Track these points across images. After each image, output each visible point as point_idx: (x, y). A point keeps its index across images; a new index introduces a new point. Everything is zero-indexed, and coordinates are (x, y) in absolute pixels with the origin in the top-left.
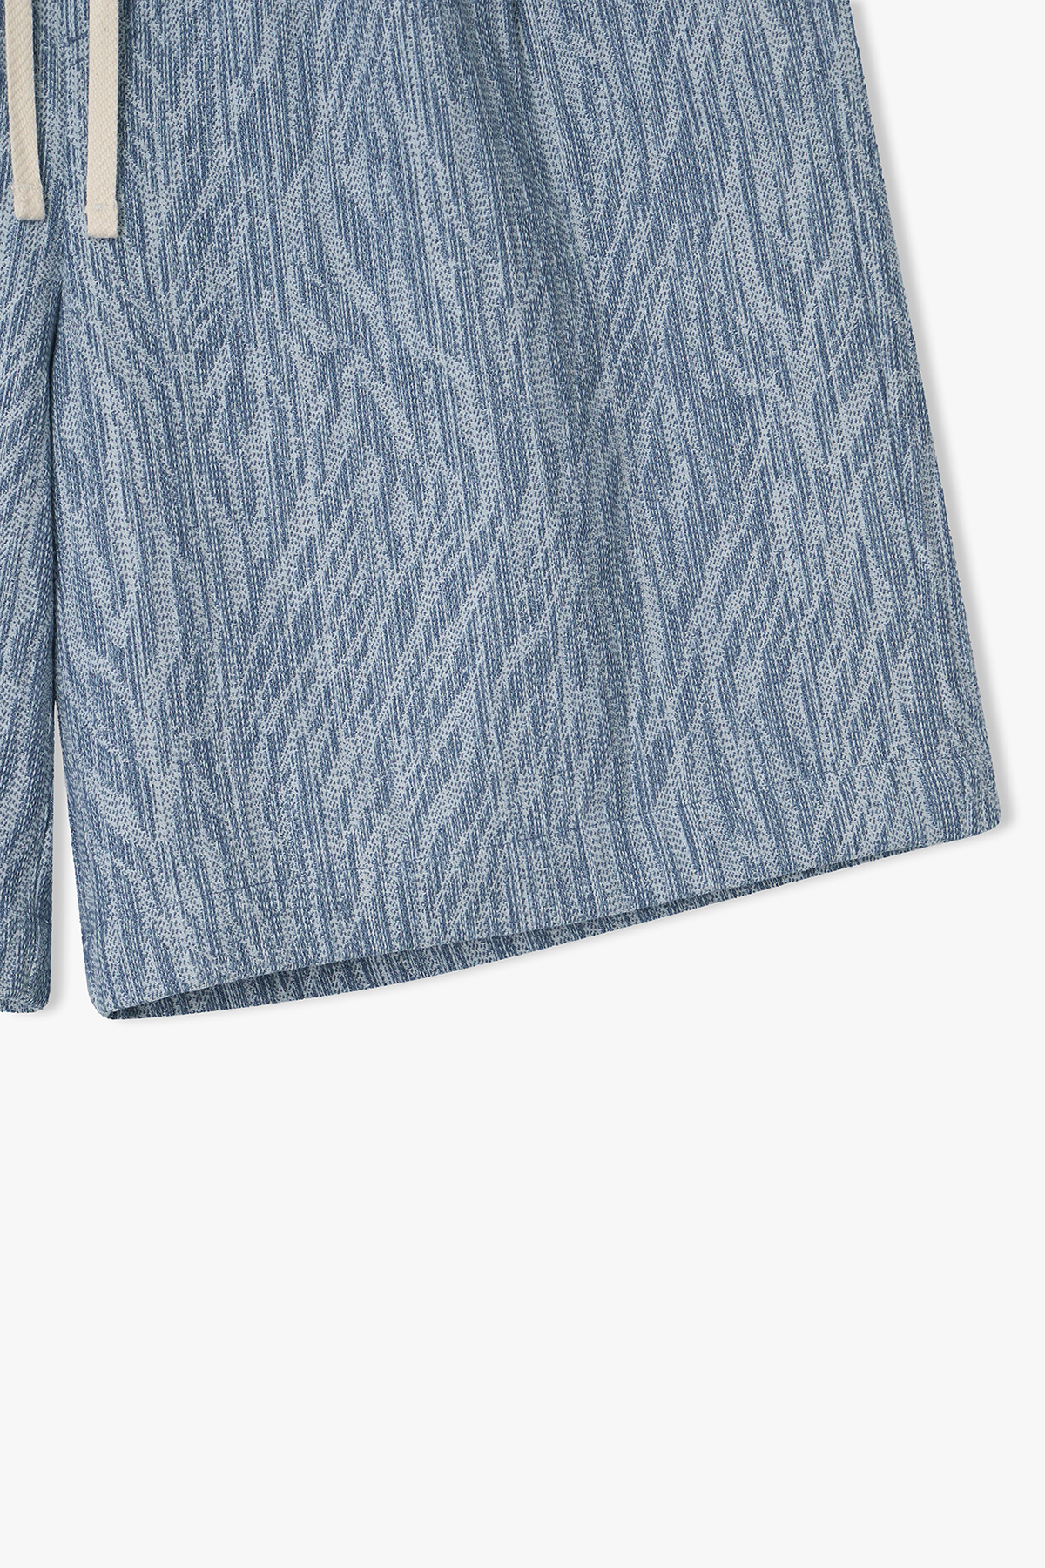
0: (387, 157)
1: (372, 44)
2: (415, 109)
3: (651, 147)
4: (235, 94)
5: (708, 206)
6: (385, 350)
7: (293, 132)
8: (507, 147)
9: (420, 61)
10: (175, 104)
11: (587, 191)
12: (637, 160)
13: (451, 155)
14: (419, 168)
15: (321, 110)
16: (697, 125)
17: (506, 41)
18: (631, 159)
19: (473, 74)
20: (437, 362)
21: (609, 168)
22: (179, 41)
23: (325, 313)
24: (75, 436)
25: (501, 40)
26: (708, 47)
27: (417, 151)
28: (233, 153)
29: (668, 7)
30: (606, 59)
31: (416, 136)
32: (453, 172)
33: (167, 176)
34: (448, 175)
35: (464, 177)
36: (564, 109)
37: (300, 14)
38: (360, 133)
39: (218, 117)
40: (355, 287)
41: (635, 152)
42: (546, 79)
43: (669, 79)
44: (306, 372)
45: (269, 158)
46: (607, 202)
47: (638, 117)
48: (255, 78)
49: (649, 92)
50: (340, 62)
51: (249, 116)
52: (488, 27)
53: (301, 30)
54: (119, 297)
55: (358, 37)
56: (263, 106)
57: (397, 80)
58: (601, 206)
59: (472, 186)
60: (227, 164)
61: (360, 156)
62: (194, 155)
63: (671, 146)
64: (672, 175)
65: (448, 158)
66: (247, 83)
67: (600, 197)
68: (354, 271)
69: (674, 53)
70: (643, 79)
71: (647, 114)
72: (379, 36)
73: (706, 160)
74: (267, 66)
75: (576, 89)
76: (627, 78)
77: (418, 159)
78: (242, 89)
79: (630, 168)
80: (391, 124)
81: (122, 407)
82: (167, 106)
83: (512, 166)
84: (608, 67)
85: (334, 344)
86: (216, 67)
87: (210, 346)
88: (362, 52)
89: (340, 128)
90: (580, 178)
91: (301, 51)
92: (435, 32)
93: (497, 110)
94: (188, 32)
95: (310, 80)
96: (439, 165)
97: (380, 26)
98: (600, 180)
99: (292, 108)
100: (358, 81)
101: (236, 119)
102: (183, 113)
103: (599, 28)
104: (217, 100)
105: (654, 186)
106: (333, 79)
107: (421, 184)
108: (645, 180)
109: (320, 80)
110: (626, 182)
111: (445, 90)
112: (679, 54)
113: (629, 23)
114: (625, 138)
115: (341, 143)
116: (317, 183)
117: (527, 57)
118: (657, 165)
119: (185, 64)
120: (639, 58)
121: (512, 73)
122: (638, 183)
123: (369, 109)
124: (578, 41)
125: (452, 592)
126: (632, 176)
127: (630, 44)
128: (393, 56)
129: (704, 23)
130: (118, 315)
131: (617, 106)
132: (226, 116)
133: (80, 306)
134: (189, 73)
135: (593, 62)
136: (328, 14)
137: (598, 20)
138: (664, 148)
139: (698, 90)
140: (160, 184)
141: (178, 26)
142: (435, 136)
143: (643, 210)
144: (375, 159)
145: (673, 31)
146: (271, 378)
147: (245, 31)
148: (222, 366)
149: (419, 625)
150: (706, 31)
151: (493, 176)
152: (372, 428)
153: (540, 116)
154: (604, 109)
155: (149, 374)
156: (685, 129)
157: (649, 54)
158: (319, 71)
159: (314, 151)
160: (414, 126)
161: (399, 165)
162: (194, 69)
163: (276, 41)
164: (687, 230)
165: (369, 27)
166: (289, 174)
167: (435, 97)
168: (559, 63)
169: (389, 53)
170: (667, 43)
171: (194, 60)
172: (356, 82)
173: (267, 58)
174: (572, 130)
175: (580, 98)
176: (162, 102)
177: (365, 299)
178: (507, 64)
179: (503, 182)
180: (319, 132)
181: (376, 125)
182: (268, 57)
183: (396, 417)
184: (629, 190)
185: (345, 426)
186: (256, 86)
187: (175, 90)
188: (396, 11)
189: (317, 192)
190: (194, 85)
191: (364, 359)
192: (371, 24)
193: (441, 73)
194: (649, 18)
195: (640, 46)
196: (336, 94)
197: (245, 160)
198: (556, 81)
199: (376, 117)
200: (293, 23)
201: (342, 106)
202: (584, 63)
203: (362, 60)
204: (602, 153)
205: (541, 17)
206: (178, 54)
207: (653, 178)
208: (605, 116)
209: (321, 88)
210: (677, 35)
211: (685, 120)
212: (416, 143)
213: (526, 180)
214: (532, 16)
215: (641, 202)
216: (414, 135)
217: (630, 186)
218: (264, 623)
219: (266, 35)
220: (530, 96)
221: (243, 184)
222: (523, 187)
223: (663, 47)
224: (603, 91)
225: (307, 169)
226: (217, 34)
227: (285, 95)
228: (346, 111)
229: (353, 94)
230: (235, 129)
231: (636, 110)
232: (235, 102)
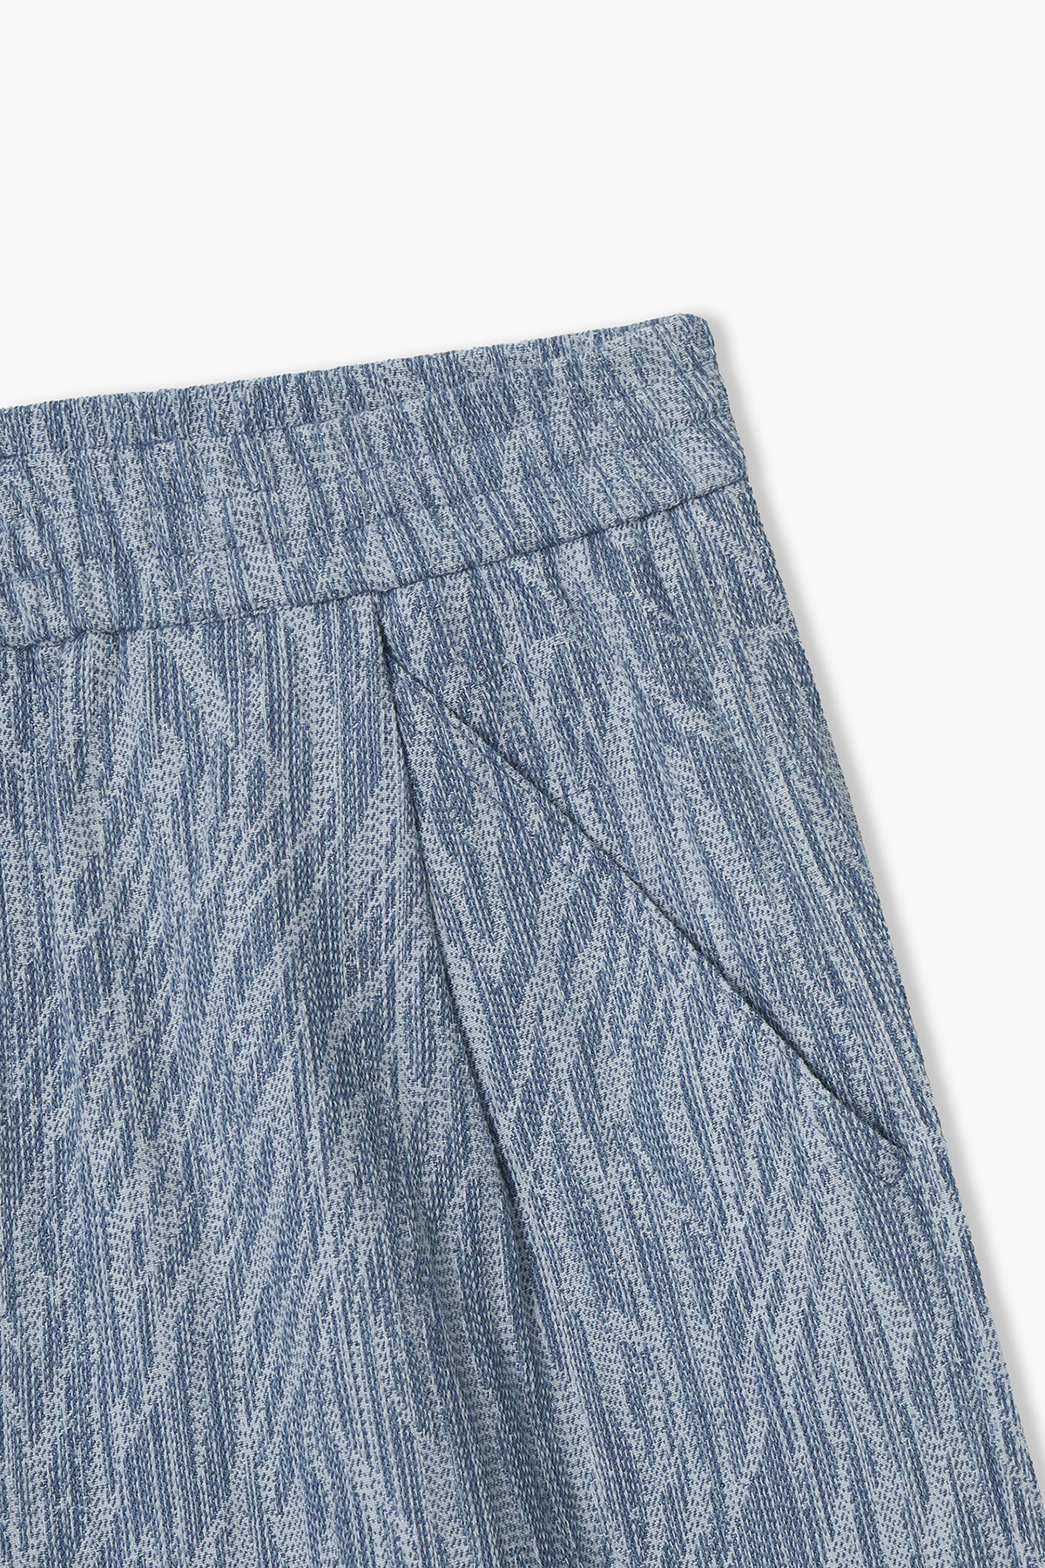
0: (332, 1510)
1: (306, 1350)
2: (367, 1445)
3: (727, 1468)
4: (119, 1419)
5: (811, 1554)
7: (201, 1471)
8: (508, 1484)
9: (371, 1377)
10: (35, 1434)
11: (637, 1532)
12: (707, 1487)
13: (419, 1510)
14: (376, 1527)
15: (242, 1438)
16: (789, 1439)
17: (511, 1327)
18: (699, 1487)
19: (452, 1387)
21: (667, 1498)
22: (41, 1344)
25: (502, 1325)
26: (799, 1331)
27: (371, 1504)
28: (118, 1502)
29: (739, 1275)
30: (658, 1345)
31: (369, 1482)
32: (422, 1533)
33: (24, 1538)
34: (415, 1537)
35: (440, 1540)
36: (601, 1417)
37: (210, 1304)
38: (297, 1472)
39: (98, 1450)
41: (704, 1476)
42: (574, 1373)
43: (748, 1373)
45: (168, 1509)
46: (666, 1548)
47: (706, 1426)
48: (145, 1398)
49: (721, 1392)
50: (267, 1371)
51: (139, 1447)
52: (482, 1310)
53: (211, 1327)
55: (288, 1339)
56: (158, 1438)
57: (341, 1404)
58: (659, 1553)
59: (451, 1551)
60: (110, 1518)
61: (297, 1505)
62: (62, 1506)
63: (754, 1468)
64: (756, 1509)
65: (415, 1513)
66: (135, 1404)
67: (657, 1541)
69: (752, 1338)
70: (711, 1371)
71: (719, 1422)
72: (314, 1340)
73: (804, 1489)
74: (162, 1382)
75: (618, 1387)
76: (688, 1371)
77: (373, 1515)
78: (128, 1412)
79: (698, 1499)
80: (334, 1465)
82: (25, 1438)
83: (515, 1513)
84: (661, 1356)
86: (94, 1380)
88: (294, 1360)
89: (269, 1463)
90: (625, 1515)
91: (211, 1356)
92: (394, 1335)
93: (493, 1433)
94: (54, 1330)
95: (226, 1398)
96: (403, 1524)
97: (315, 1328)
98: (655, 1517)
99: (199, 1438)
100: (291, 1399)
101: (122, 1455)
102: (47, 1447)
103: (646, 1301)
104: (96, 1427)
105: (733, 1524)
106: (259, 1394)
107: (379, 1551)
108: (719, 1516)
109: (240, 1395)
110: (693, 1520)
111: (409, 1417)
112: (758, 1340)
113: (688, 1294)
114: (689, 1455)
115: (271, 1485)
116: (237, 1542)
117: (545, 1342)
118: (736, 1497)
119: (49, 1377)
120: (706, 1343)
121: (519, 1370)
122: (710, 1521)
123: (306, 1441)
124: (617, 1319)
126: (700, 1509)
127: (691, 1323)
128: (334, 1370)
129: (791, 1297)
131: (676, 1410)
132: (108, 1449)
134: (56, 1390)
135: (639, 1349)
136: (249, 1302)
137: (644, 1289)
138: (744, 1470)
139: (787, 1390)
140: (13, 1550)
141: (39, 1323)
142: (396, 1482)
143: (718, 1559)
144: (316, 1511)
145: (748, 1308)
147: (130, 1331)
150: (794, 1308)
151: (484, 1536)
153: (566, 1427)
154: (658, 1414)
156: (772, 1443)
157: (717, 1338)
158: (239, 1383)
159: (233, 1498)
160: (365, 1469)
161: (347, 1522)
162: (63, 1383)
163: (174, 1345)
165: (300, 1326)
166: (197, 1531)
167: (395, 1429)
168: (592, 1350)
169: (328, 1365)
170: (741, 1324)
171: (63, 1371)
172: (288, 1401)
173: (161, 1370)
174: (612, 1445)
175: (622, 1397)
176: (16, 1433)
178: (513, 1359)
179: (500, 1542)
180: (240, 1470)
181: (316, 1464)
182: (164, 1368)
184: (698, 1531)
186: (147, 1409)
187: (35, 1414)
188: (336, 1306)
189: (238, 1555)
190: (64, 1406)
192: (303, 1324)
193: (402, 1393)
194: (715, 1288)
195: (705, 1327)
196: (263, 1415)
197: (136, 1512)
198: (590, 1376)
199: (315, 1452)
200: (199, 1318)
201: (271, 1433)
202: (628, 1350)
203: (295, 1371)
204: (658, 1477)
205: (564, 1286)
206: (40, 1363)
207: (730, 1512)
208: (660, 1425)
209: (242, 1407)
210: (754, 1314)
211: (773, 1432)
212: (369, 1492)
213: (537, 1531)
214: (552, 1285)
215: (714, 1548)
216: (367, 1480)
217: (698, 1525)
219: (160, 1338)
220: (550, 1399)
221: (133, 1545)
222: (533, 1543)
223: (736, 1330)
224: (656, 1389)
225: (223, 1524)
226: (93, 1334)
227: (189, 1421)
228: (277, 1439)
229: (284, 1417)
230: (120, 1468)
231: (703, 1416)
232: (120, 1430)
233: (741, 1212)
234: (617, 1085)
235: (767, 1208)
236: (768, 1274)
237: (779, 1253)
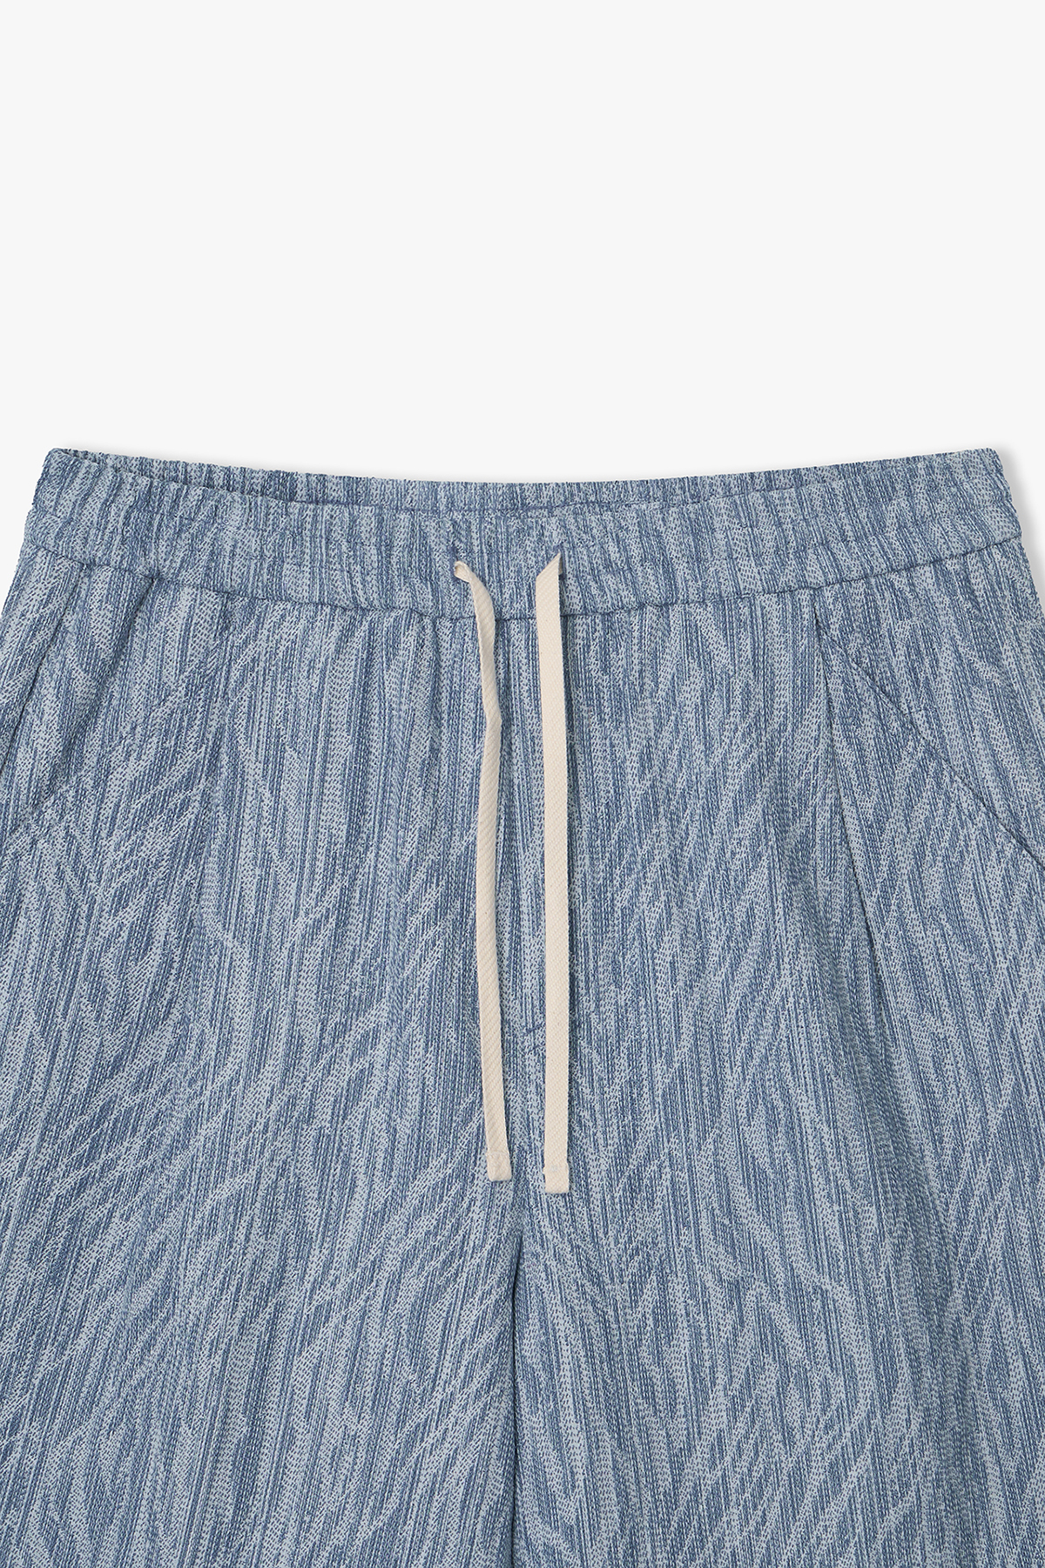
0: (782, 1122)
1: (771, 1031)
2: (806, 1085)
3: (990, 1105)
4: (659, 1072)
5: (1037, 1153)
6: (781, 1277)
7: (706, 1101)
8: (877, 1109)
9: (810, 1045)
10: (611, 1080)
11: (938, 1140)
12: (978, 1115)
13: (835, 1121)
14: (809, 1131)
15: (728, 1083)
16: (1027, 1088)
17: (873, 1022)
18: (974, 1114)
19: (850, 1053)
20: (824, 1287)
21: (955, 1122)
22: (613, 1028)
23: (732, 1249)
24: (534, 1354)
25: (869, 1021)
26: (1036, 1027)
27: (807, 1118)
28: (658, 1119)
29: (1002, 994)
30: (952, 1034)
31: (806, 1106)
32: (836, 1134)
33: (606, 1139)
34: (833, 1137)
35: (845, 1138)
36: (919, 1075)
37: (711, 1006)
38: (760, 1102)
39: (646, 1090)
40: (756, 1226)
41: (976, 1109)
42: (903, 1049)
43: (1004, 1051)
44: (717, 1296)
45: (687, 1123)
46: (954, 1149)
47: (978, 1081)
48: (676, 1059)
49: (988, 1061)
50: (743, 1044)
51: (671, 1088)
52: (860, 1011)
53: (712, 1019)
54: (570, 1241)
55: (758, 1026)
56: (682, 1082)
57: (791, 1061)
58: (950, 1152)
59: (851, 1145)
60: (653, 1129)
61: (760, 1120)
62: (627, 1122)
63: (1005, 1104)
64: (1006, 1128)
65: (831, 1122)
66: (669, 1063)
67: (949, 1146)
68: (755, 1213)
69: (1009, 1031)
70: (983, 1050)
71: (986, 1078)
72: (776, 1025)
73: (1034, 1117)
74: (686, 1050)
75: (928, 1058)
76: (969, 1049)
77: (808, 1125)
78: (665, 1068)
79: (972, 1122)
80: (786, 1097)
81: (573, 1330)
82: (605, 1082)
83: (881, 1126)
84: (954, 1041)
85: (739, 1273)
86: (644, 1049)
87: (641, 1277)
88: (761, 1037)
89: (743, 1097)
90: (932, 1130)
91: (712, 1036)
92: (821, 1022)
93: (868, 1081)
94: (620, 1020)
95: (719, 1060)
96: (826, 1129)
97: (778, 1018)
98: (948, 1132)
99: (705, 1082)
100: (758, 1060)
101: (660, 1092)
102: (618, 1088)
103: (947, 1009)
104: (645, 1076)
105: (992, 1136)
106: (737, 1057)
107: (811, 1144)
108: (984, 1132)
109: (727, 1058)
110: (969, 1133)
111: (830, 1068)
112: (1012, 1032)
113: (971, 1005)
114: (968, 1098)
115: (744, 1109)
116: (725, 1142)
117: (888, 1032)
118: (995, 1120)
119: (618, 1048)
120: (980, 1033)
121: (878, 1048)
122: (979, 1134)
123: (768, 1083)
124: (929, 1019)
125: (836, 1473)
126: (974, 1128)
127: (972, 1022)
128: (788, 1042)
129: (1032, 1007)
130: (569, 1256)
131: (961, 1071)
132: (652, 1089)
133: (539, 1249)
134: (622, 1055)
135: (942, 1037)
136: (733, 1005)
137: (946, 1002)
138: (1000, 1106)
139: (1028, 1060)
140: (600, 1147)
141: (612, 1016)
142: (822, 1106)
143: (983, 1156)
144: (772, 1123)
145: (1007, 1013)
146: (689, 1301)
147: (667, 1020)
148: (650, 1293)
149: (808, 1500)
150: (1034, 1014)
151: (868, 1137)
152: (770, 1341)
153: (899, 1080)
154: (951, 1074)
155: (594, 1302)
156: (1017, 1091)
157: (987, 1030)
158: (726, 1051)
159: (723, 1117)
160: (805, 1098)
161: (792, 1129)
162: (625, 1051)
163: (692, 1028)
164: (1020, 1173)
165: (767, 1017)
166: (703, 1136)
167: (822, 1075)
168: (913, 1037)
169: (785, 1039)
170: (1002, 1022)
171: (626, 1044)
172: (756, 1061)
173: (685, 1043)
174: (925, 1091)
175: (931, 1065)
176: (601, 1079)
177: (764, 1236)
178: (874, 1040)
179: (876, 1140)
180: (727, 1101)
181: (773, 1096)
182: (686, 1042)
183: (790, 1332)
184: (972, 1140)
185: (748, 1339)
186: (677, 1065)
187: (611, 1069)
188: (790, 1005)
189: (726, 1149)
190: (626, 1064)
191: (763, 1284)
192: (770, 1016)
193: (826, 1055)
194: (988, 1002)
195: (980, 1024)
196: (740, 1070)
197: (668, 1125)
198: (912, 1052)
199: (774, 1090)
200: (705, 1014)
201: (744, 1080)
202: (935, 1037)
203: (762, 1044)
204: (950, 1110)
205: (899, 1000)
206: (613, 1040)
207: (991, 1130)
208: (952, 1080)
209: (728, 1065)
210: (1010, 1016)
211: (1018, 1084)
212: (807, 1111)
213: (892, 1136)
214: (892, 999)
215: (981, 1149)
216: (805, 1105)
217: (972, 1136)
218: (683, 1501)
219: (684, 1024)
220: (891, 1064)
221: (666, 1144)
222: (890, 1143)
223: (999, 1025)
224: (950, 1060)
225: (718, 1131)
226: (644, 1023)
227: (700, 1073)
228: (748, 1083)
229: (754, 1070)
230: (659, 1099)
231: (977, 1075)
232: (659, 1078)
233: (1006, 958)
234: (934, 884)
235: (1021, 957)
236: (1020, 994)
237: (1026, 982)
